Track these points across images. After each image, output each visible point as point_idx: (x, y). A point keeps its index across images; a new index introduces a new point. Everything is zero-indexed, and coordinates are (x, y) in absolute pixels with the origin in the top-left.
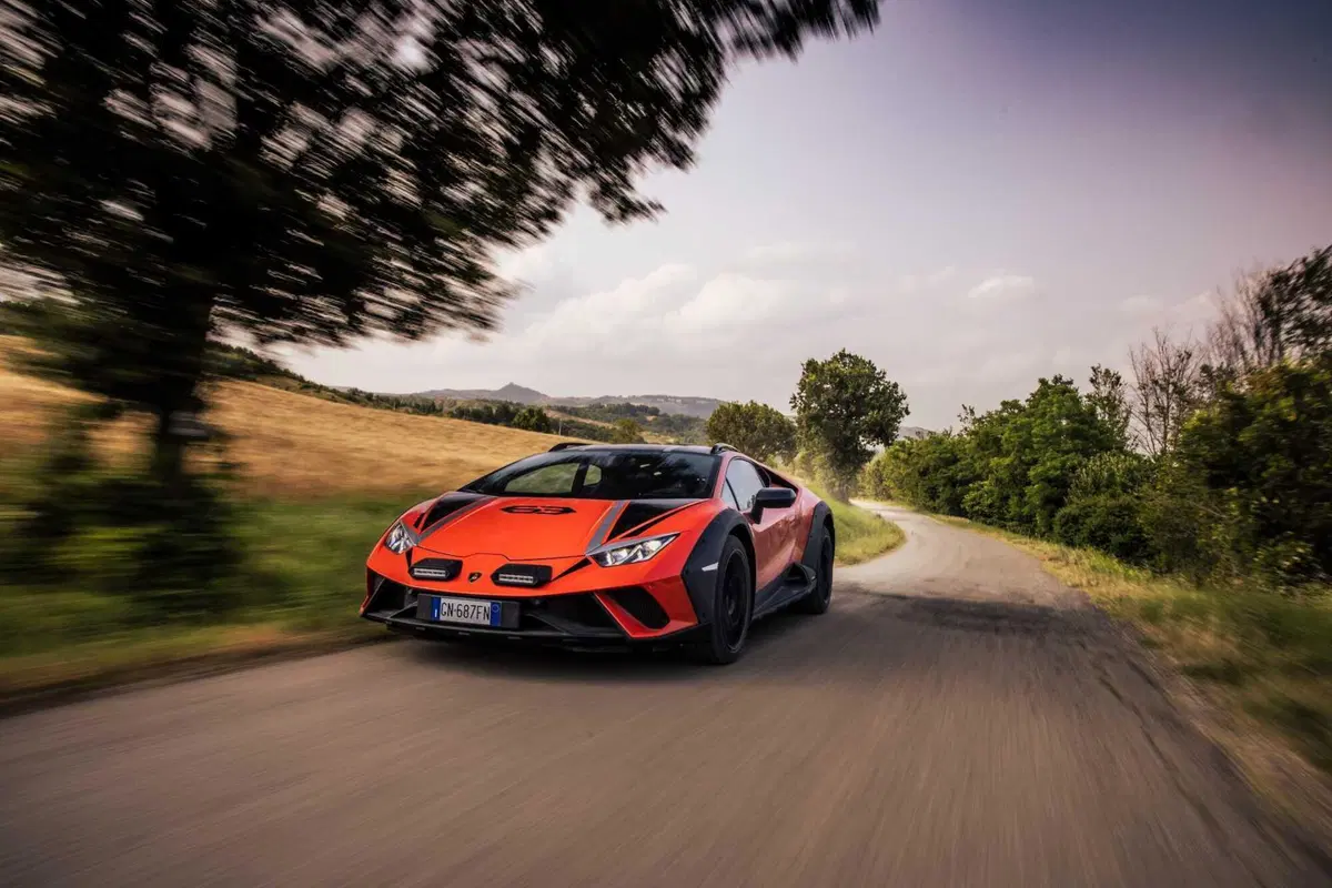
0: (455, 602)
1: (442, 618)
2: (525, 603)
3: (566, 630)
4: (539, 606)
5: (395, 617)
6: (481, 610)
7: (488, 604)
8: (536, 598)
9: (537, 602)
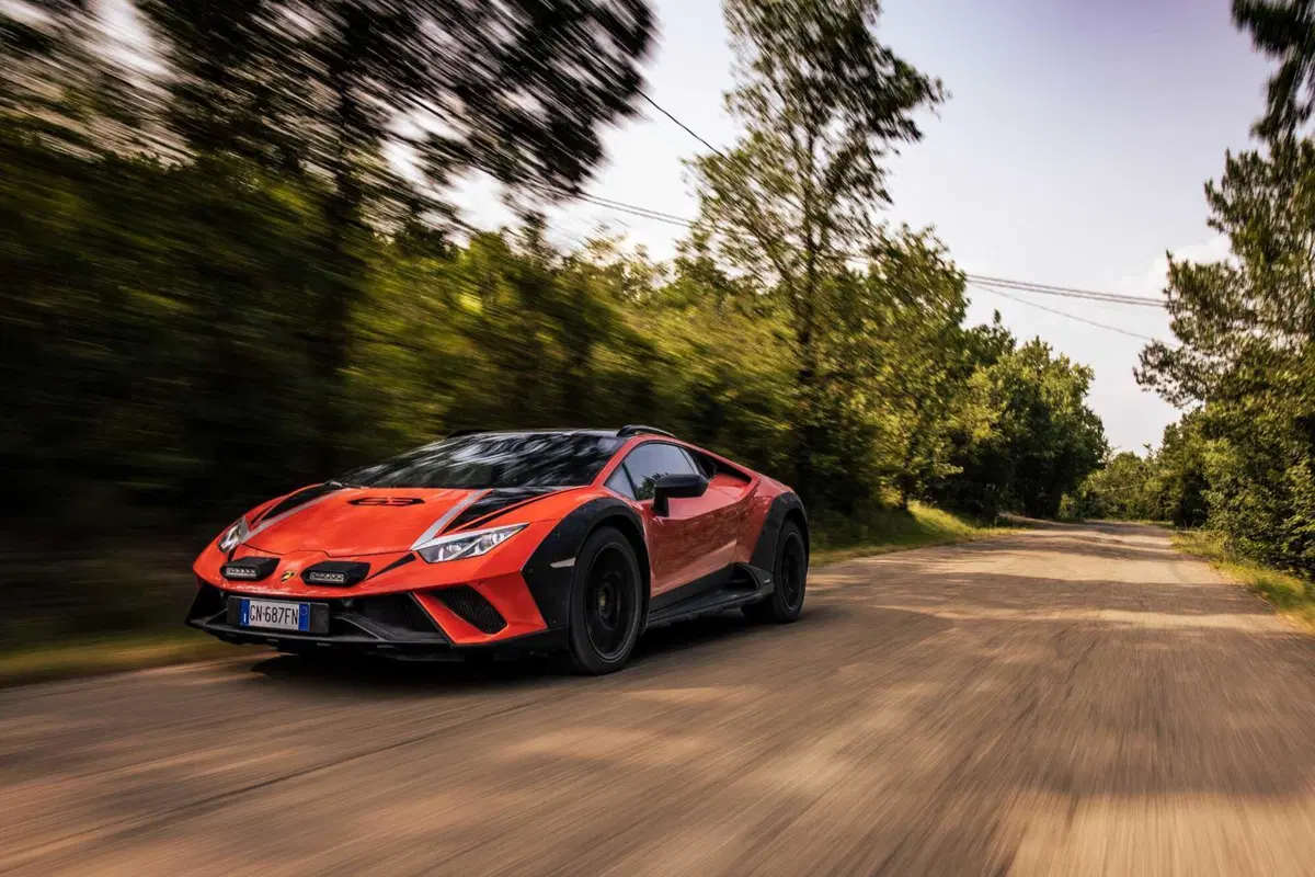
0: (263, 604)
1: (251, 623)
2: (335, 604)
3: (383, 634)
4: (350, 609)
5: (209, 622)
6: (290, 613)
7: (296, 607)
8: (346, 599)
9: (348, 604)
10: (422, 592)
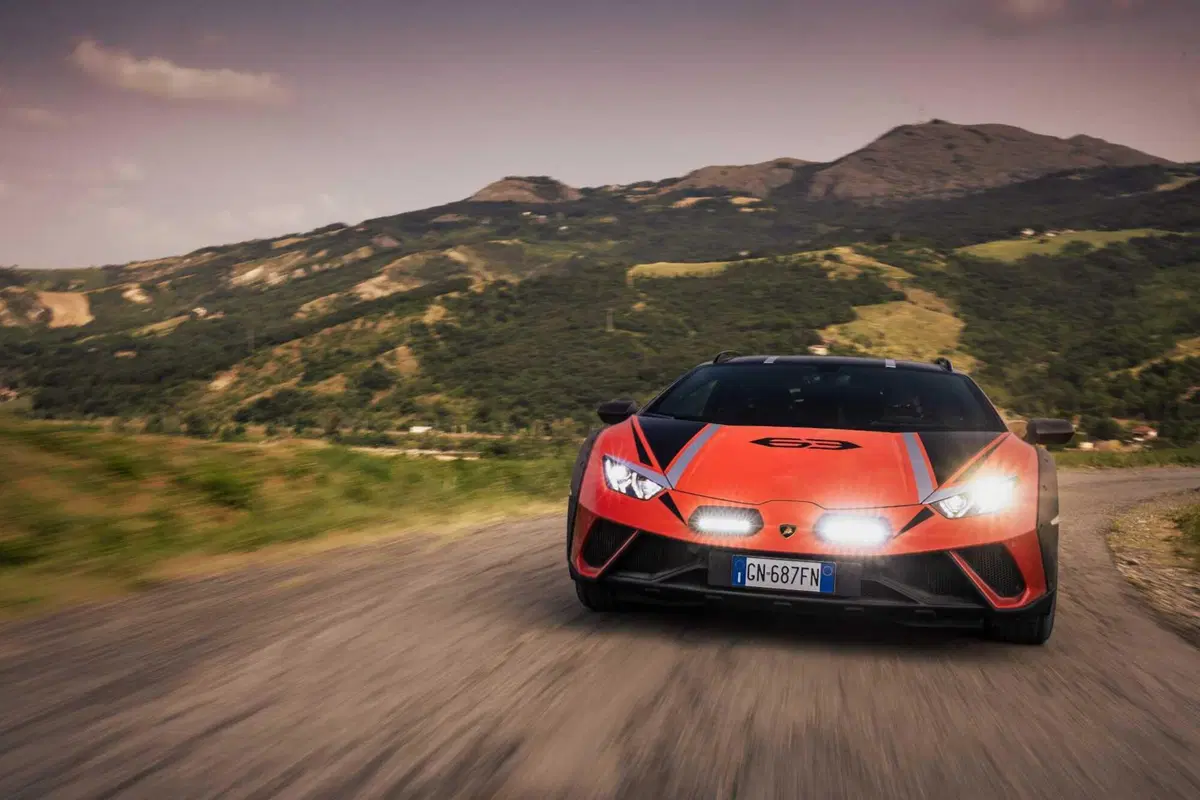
1: (748, 583)
3: (918, 598)
6: (807, 573)
7: (817, 566)
10: (954, 550)
